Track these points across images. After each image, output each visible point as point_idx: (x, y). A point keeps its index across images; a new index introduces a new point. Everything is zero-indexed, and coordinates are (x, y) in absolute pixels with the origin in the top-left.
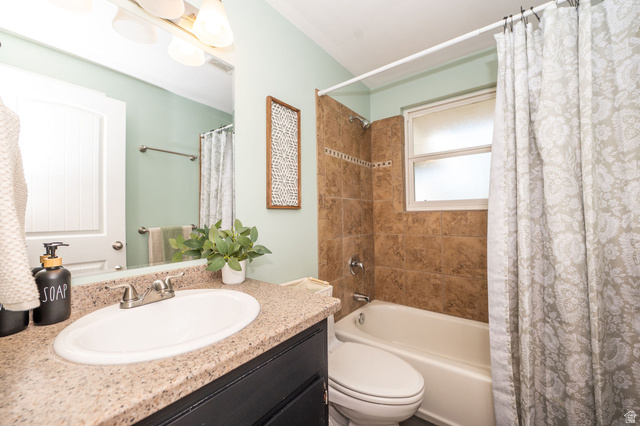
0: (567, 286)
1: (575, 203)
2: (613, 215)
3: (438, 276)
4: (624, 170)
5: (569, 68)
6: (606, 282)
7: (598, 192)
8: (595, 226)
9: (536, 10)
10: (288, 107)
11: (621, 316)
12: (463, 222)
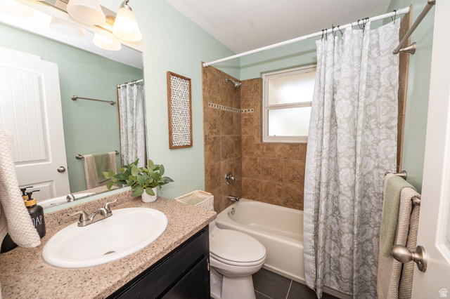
0: (344, 198)
1: (352, 152)
2: (371, 158)
3: (280, 184)
4: (379, 133)
5: (355, 69)
6: (364, 195)
7: (364, 145)
8: (361, 166)
9: (340, 28)
10: (182, 78)
11: (370, 213)
12: (297, 151)
